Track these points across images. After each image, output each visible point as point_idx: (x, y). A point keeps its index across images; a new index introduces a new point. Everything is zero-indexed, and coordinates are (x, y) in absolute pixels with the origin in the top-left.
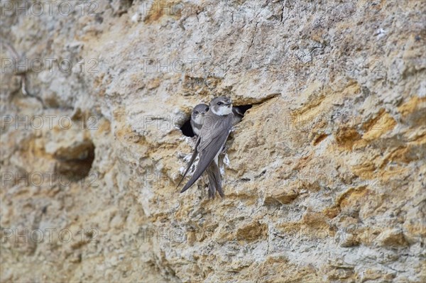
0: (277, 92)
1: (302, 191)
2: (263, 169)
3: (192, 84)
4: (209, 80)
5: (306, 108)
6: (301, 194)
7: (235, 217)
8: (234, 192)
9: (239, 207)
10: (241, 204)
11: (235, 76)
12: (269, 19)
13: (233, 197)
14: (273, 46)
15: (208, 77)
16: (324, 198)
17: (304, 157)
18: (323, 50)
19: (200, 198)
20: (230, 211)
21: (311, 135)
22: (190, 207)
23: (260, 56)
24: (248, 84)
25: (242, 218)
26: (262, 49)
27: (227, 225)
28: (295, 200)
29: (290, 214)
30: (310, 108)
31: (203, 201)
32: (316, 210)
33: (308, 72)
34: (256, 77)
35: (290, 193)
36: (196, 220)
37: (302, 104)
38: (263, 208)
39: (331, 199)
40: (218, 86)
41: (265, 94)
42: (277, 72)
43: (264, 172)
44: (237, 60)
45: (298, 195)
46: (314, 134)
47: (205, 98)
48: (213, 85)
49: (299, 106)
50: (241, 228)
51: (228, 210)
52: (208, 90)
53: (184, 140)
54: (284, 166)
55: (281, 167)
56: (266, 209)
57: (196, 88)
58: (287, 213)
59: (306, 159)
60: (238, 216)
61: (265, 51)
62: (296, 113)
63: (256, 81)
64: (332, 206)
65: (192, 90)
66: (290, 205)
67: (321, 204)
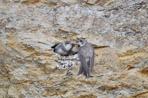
0: (108, 46)
1: (119, 87)
2: (102, 74)
3: (60, 33)
4: (71, 33)
5: (124, 55)
6: (119, 88)
7: (81, 90)
8: (85, 80)
9: (84, 87)
10: (86, 86)
11: (87, 35)
12: (103, 16)
13: (83, 82)
14: (106, 27)
15: (70, 32)
16: (130, 92)
17: (122, 74)
18: (135, 34)
19: (64, 79)
20: (79, 87)
21: (127, 66)
22: (56, 81)
23: (99, 29)
24: (93, 39)
25: (84, 91)
26: (101, 27)
27: (75, 92)
28: (114, 90)
29: (109, 94)
30: (126, 55)
31: (65, 80)
32: (125, 96)
33: (123, 41)
34: (97, 37)
35: (114, 86)
36: (56, 87)
37: (123, 53)
38: (96, 89)
39: (133, 93)
40: (73, 37)
41: (102, 45)
42: (106, 38)
43: (102, 76)
44: (87, 29)
45: (117, 88)
46: (128, 66)
47: (65, 40)
48: (71, 35)
49: (121, 53)
50: (83, 95)
51: (79, 86)
52: (67, 37)
53: (55, 54)
54: (113, 75)
55: (111, 75)
56: (98, 90)
57: (62, 35)
58: (108, 94)
59: (123, 75)
60: (83, 90)
61: (103, 28)
62: (120, 56)
63: (97, 39)
64: (132, 96)
65: (59, 35)
66: (111, 91)
67: (128, 94)
